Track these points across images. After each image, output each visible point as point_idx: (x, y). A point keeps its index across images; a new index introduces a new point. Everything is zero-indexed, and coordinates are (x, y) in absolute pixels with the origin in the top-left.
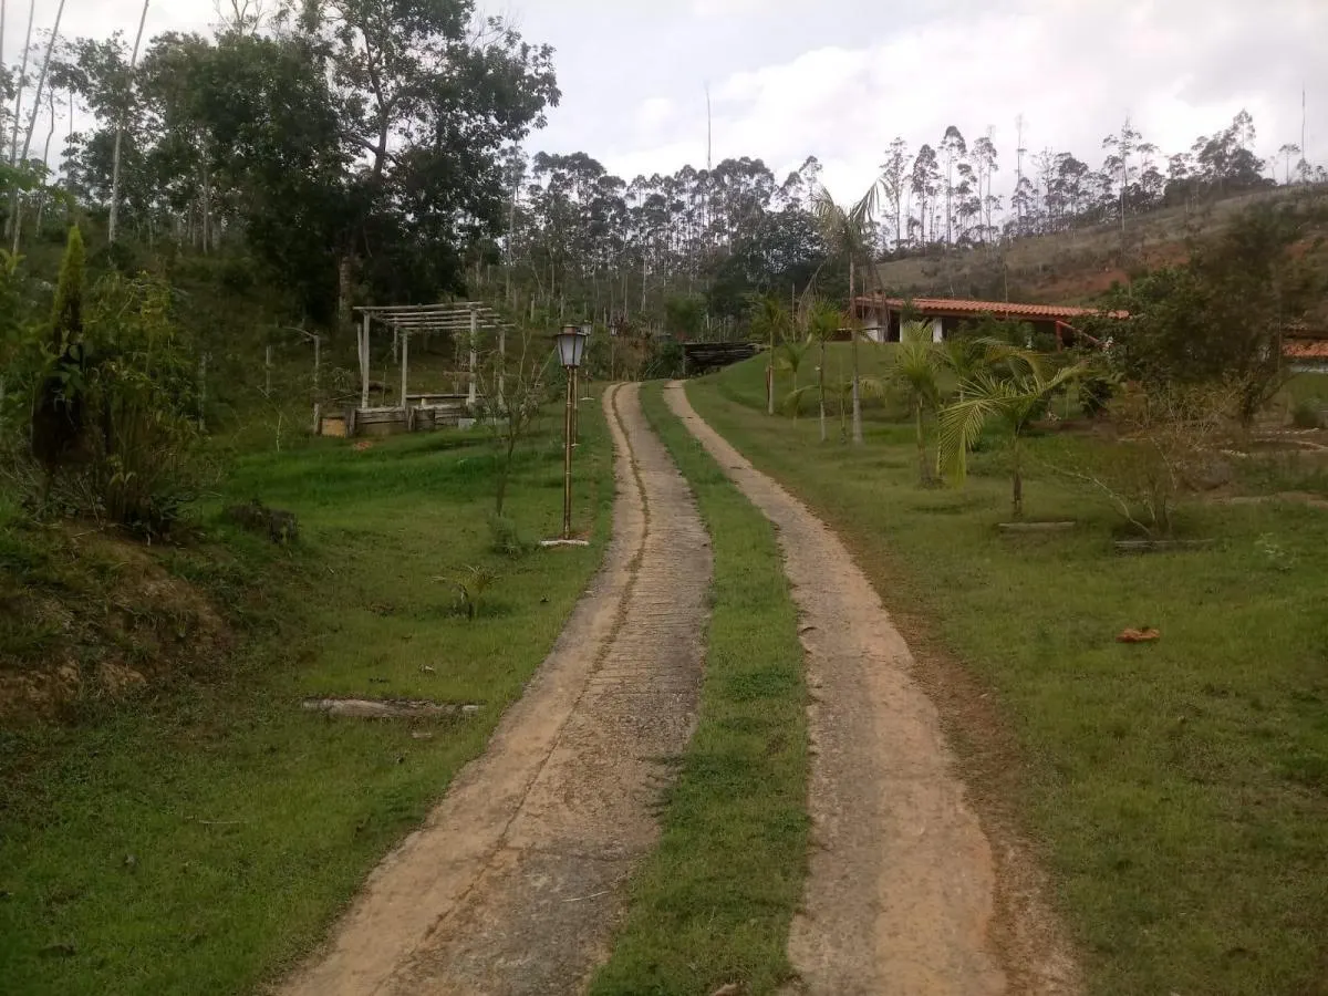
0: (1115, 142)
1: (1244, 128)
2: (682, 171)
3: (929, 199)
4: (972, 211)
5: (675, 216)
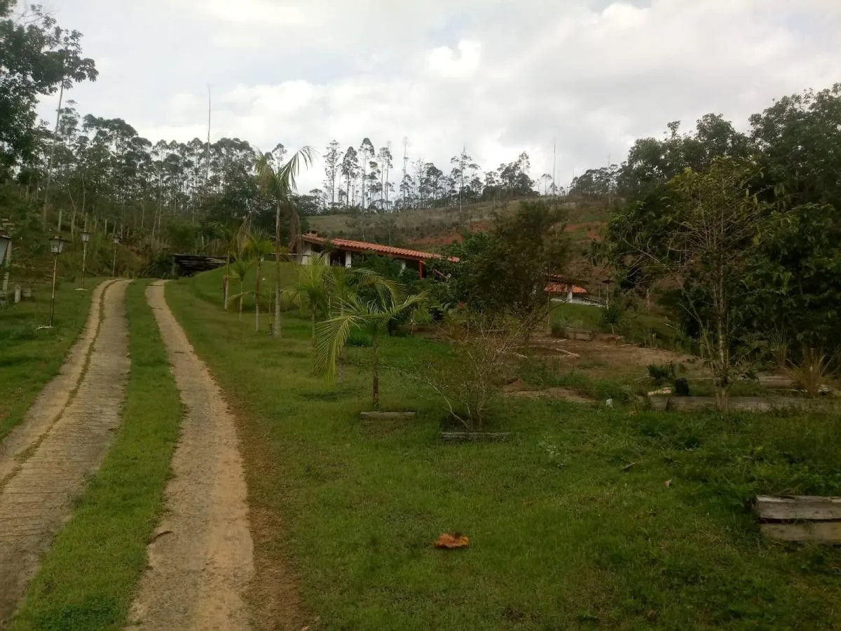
0: (457, 161)
1: (524, 162)
2: (193, 142)
3: (352, 180)
4: (377, 190)
5: (186, 170)
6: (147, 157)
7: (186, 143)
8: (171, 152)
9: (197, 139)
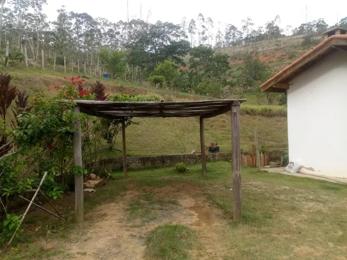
0: (245, 21)
1: (278, 20)
2: (119, 22)
3: (193, 35)
4: (205, 40)
5: (117, 36)
6: (99, 31)
7: (116, 23)
8: (110, 28)
9: (121, 21)
